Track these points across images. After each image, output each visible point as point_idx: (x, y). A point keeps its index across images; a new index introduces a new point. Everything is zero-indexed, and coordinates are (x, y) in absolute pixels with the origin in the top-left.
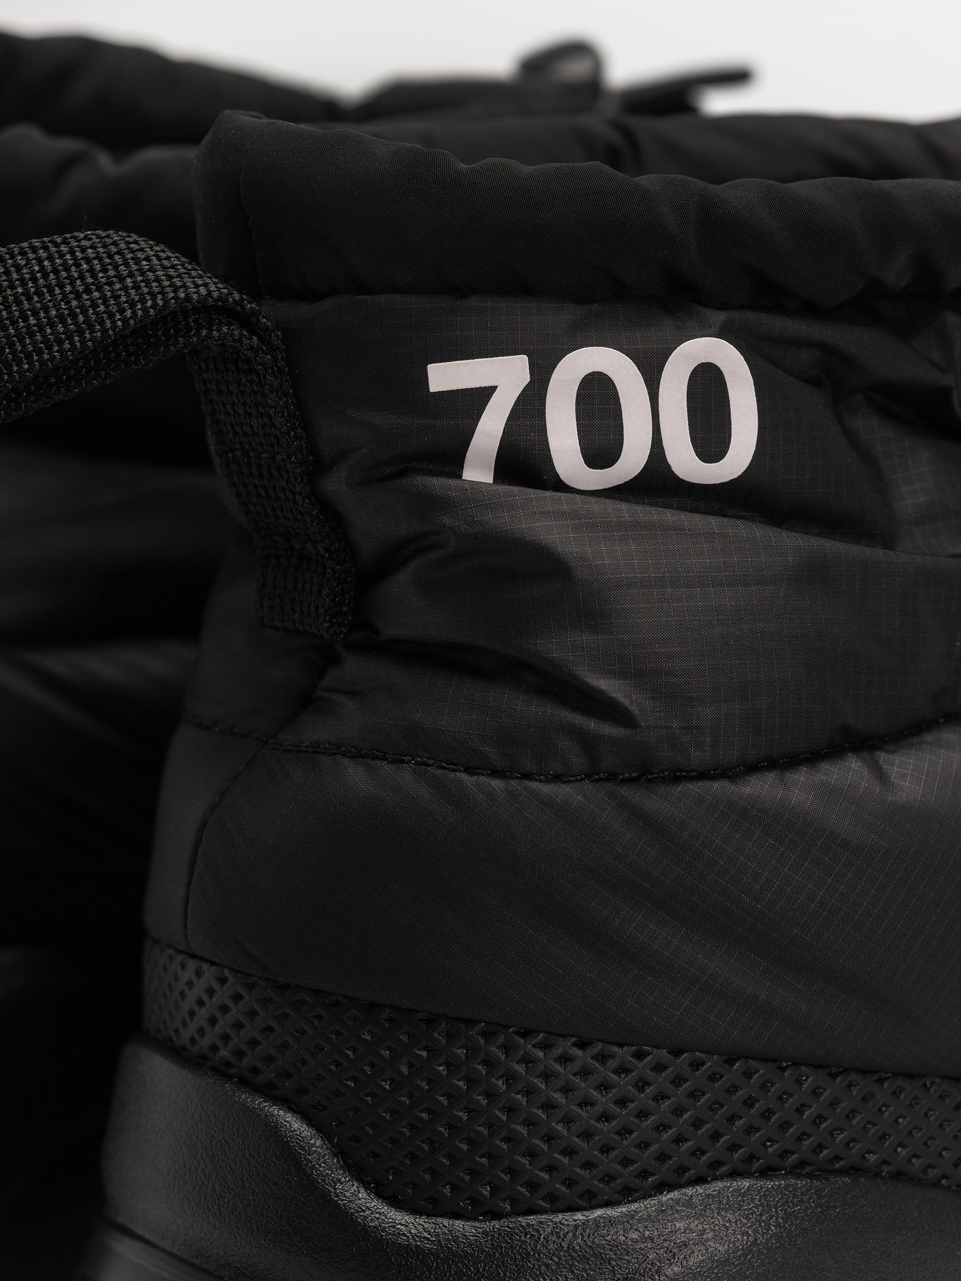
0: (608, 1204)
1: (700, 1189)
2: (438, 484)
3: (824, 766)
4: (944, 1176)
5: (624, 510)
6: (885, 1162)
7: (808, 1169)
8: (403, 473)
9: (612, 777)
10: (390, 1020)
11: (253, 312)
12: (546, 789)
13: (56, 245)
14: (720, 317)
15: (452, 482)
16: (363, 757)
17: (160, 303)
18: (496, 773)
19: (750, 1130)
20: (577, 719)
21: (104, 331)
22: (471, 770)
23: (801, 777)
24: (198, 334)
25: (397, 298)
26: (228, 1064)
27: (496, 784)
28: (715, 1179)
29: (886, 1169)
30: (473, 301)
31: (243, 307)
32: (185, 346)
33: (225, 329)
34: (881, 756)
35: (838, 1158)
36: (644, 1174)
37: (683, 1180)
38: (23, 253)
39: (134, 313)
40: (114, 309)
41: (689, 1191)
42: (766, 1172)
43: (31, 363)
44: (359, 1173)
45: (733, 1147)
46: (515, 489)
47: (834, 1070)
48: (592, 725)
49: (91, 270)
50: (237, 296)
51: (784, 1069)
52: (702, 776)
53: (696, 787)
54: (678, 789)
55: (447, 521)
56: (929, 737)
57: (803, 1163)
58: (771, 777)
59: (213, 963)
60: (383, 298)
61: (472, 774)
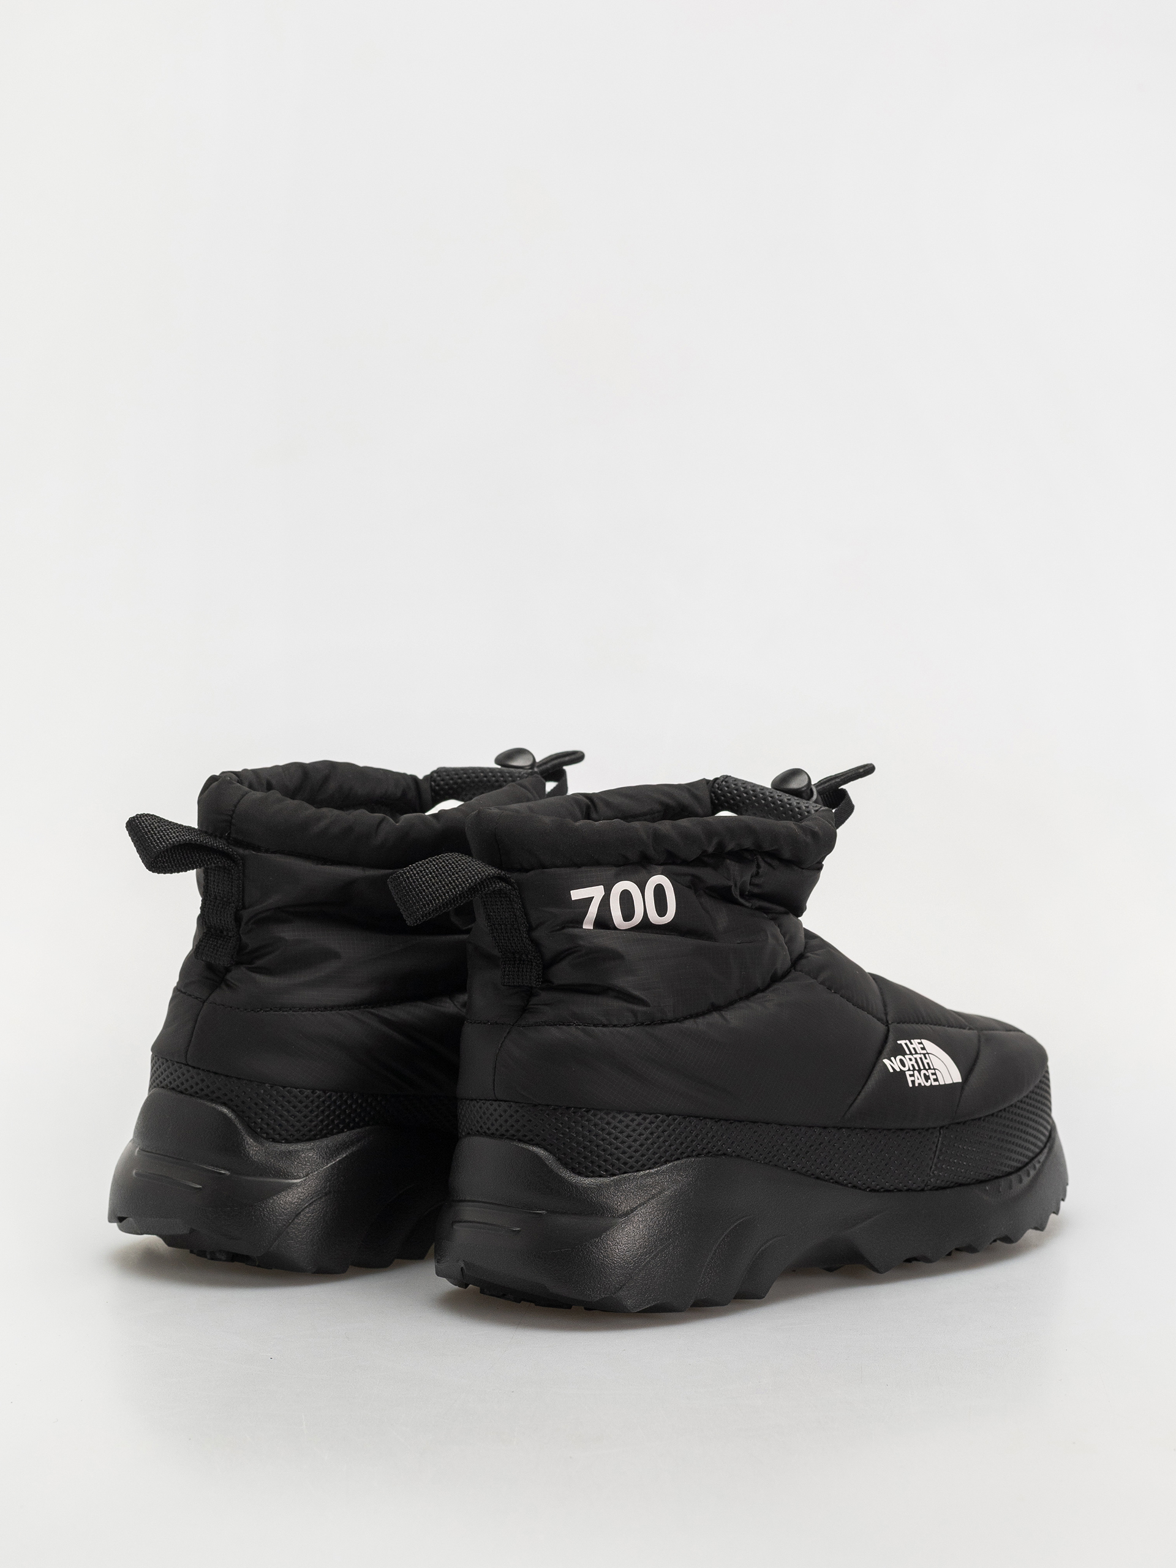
0: (650, 1169)
1: (679, 1162)
2: (576, 931)
3: (707, 1016)
4: (752, 1157)
5: (637, 935)
6: (734, 1152)
7: (710, 1154)
8: (563, 928)
9: (642, 1024)
10: (574, 1113)
11: (509, 878)
12: (622, 1030)
13: (438, 859)
14: (660, 868)
15: (580, 930)
16: (556, 1025)
17: (480, 877)
18: (604, 1026)
19: (692, 1141)
20: (630, 1006)
21: (463, 888)
22: (595, 1026)
23: (700, 1020)
24: (492, 886)
25: (557, 869)
26: (514, 1135)
27: (604, 1029)
28: (682, 1158)
29: (734, 1154)
30: (583, 869)
31: (506, 876)
32: (488, 890)
33: (501, 884)
34: (723, 1013)
35: (719, 1150)
36: (660, 1158)
37: (673, 1159)
38: (427, 863)
39: (472, 881)
40: (464, 880)
41: (676, 1163)
42: (698, 1155)
43: (439, 900)
44: (566, 1165)
45: (687, 1147)
46: (602, 930)
47: (717, 1120)
48: (635, 1007)
49: (452, 867)
50: (503, 872)
51: (701, 1120)
52: (670, 1022)
53: (670, 1025)
54: (664, 1027)
55: (582, 943)
56: (736, 1005)
57: (709, 1152)
58: (692, 1021)
59: (505, 1101)
60: (553, 870)
61: (596, 1027)
